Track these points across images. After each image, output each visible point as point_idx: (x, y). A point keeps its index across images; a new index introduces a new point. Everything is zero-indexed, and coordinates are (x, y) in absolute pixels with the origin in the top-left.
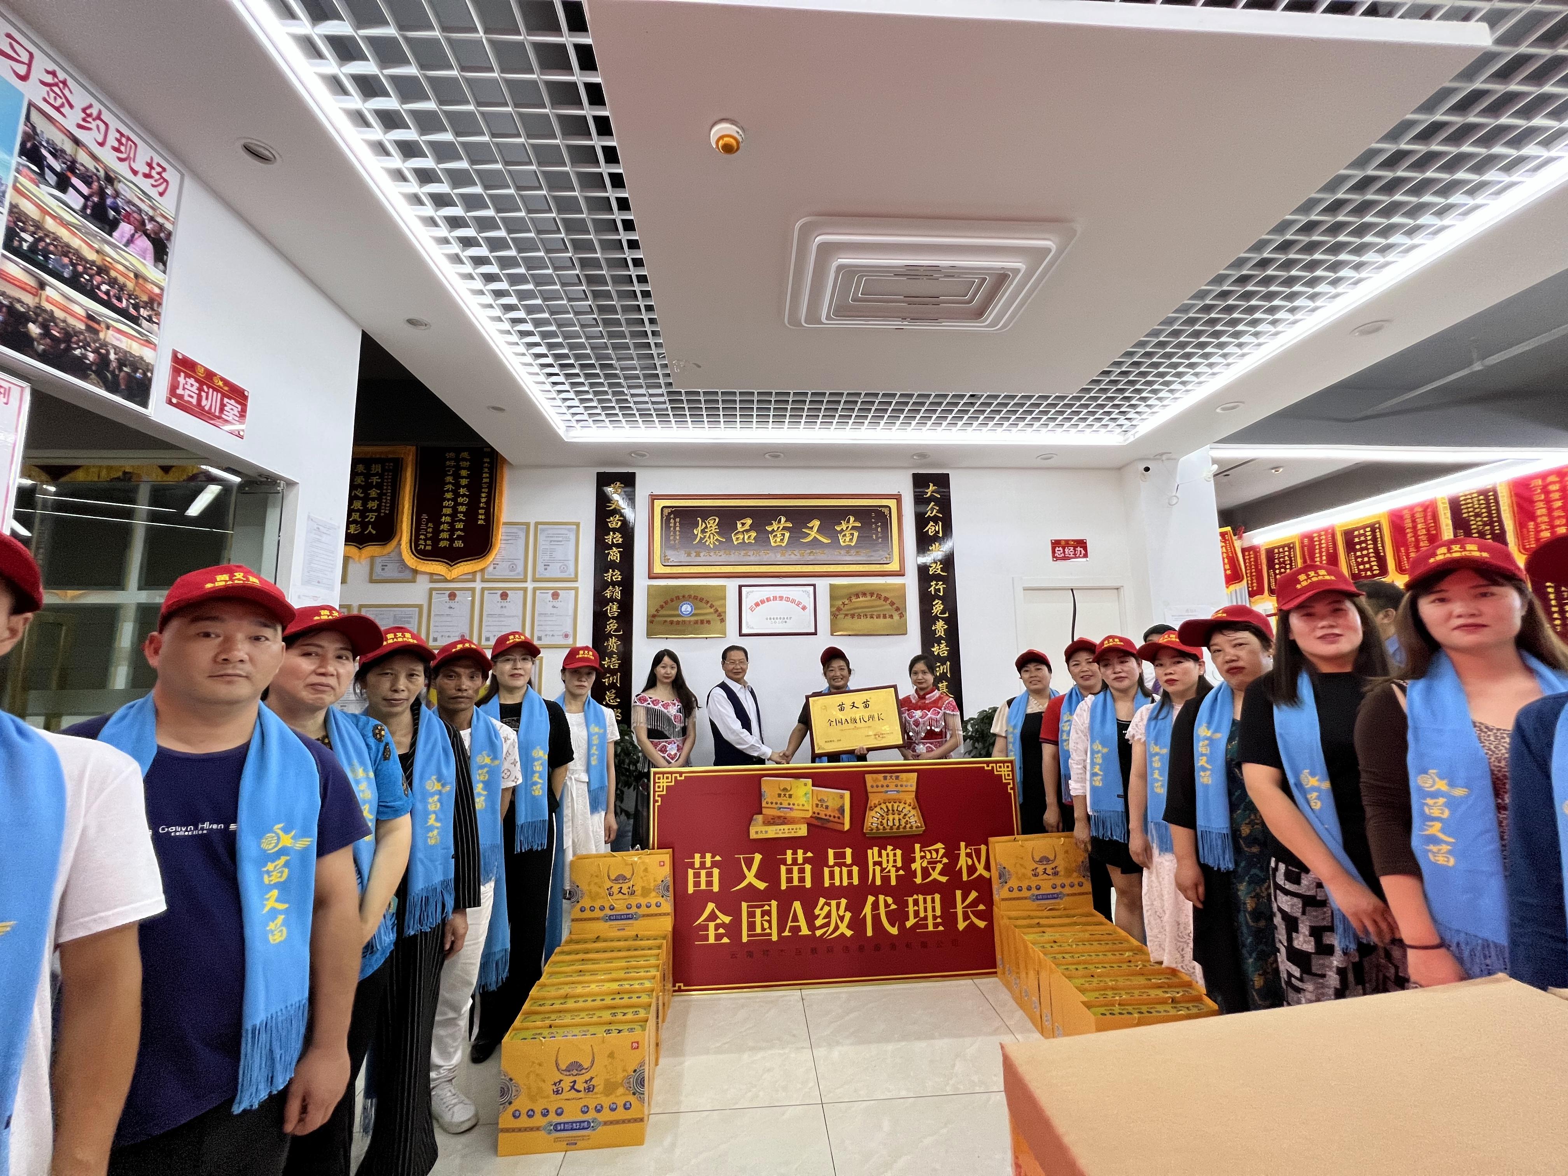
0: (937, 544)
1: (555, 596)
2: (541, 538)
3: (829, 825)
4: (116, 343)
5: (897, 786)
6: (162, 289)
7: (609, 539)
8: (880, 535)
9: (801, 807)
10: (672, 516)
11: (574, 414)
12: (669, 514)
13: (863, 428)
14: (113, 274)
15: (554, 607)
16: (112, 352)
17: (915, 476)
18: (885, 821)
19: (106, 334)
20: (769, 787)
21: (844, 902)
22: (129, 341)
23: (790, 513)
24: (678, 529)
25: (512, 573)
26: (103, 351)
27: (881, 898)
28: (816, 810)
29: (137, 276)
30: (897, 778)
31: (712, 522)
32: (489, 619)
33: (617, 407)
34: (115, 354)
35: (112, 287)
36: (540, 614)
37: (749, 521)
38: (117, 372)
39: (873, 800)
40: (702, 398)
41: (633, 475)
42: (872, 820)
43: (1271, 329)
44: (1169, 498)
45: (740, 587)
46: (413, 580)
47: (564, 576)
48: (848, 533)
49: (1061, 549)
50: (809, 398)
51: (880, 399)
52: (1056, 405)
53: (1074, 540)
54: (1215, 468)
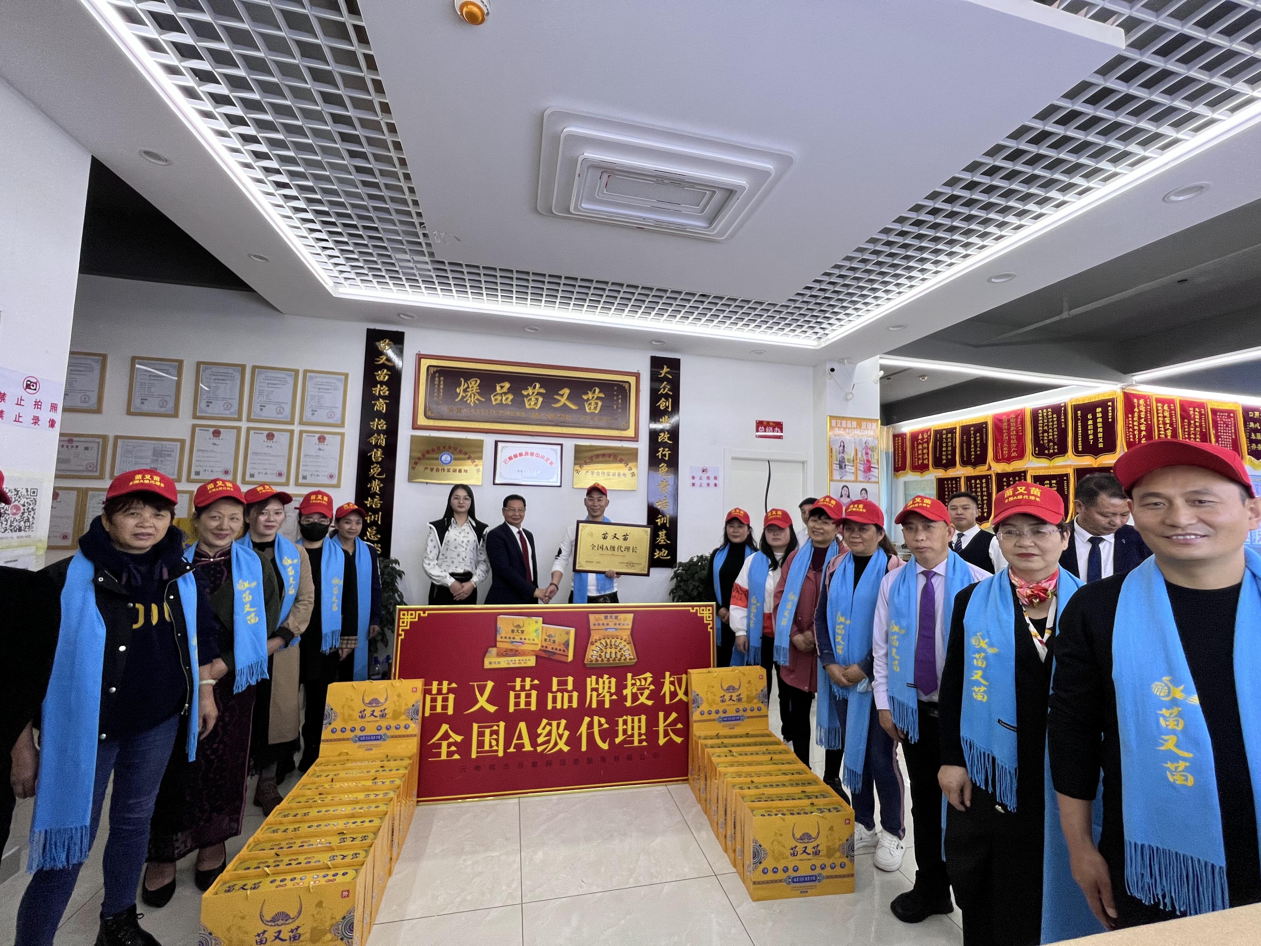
0: (666, 417)
1: (322, 439)
2: (310, 385)
3: (555, 657)
5: (615, 624)
7: (377, 391)
8: (620, 406)
10: (437, 375)
11: (342, 272)
12: (435, 373)
13: (610, 313)
15: (320, 449)
17: (653, 358)
18: (603, 654)
20: (505, 625)
23: (545, 381)
24: (442, 386)
25: (279, 416)
27: (596, 718)
28: (545, 644)
31: (473, 383)
32: (255, 457)
33: (383, 269)
36: (306, 456)
37: (507, 385)
39: (595, 636)
40: (465, 270)
41: (402, 334)
42: (592, 653)
43: (933, 268)
44: (847, 394)
45: (496, 443)
46: (175, 415)
47: (331, 421)
48: (593, 402)
49: (763, 428)
50: (563, 281)
51: (625, 289)
52: (768, 310)
53: (774, 422)
54: (882, 373)
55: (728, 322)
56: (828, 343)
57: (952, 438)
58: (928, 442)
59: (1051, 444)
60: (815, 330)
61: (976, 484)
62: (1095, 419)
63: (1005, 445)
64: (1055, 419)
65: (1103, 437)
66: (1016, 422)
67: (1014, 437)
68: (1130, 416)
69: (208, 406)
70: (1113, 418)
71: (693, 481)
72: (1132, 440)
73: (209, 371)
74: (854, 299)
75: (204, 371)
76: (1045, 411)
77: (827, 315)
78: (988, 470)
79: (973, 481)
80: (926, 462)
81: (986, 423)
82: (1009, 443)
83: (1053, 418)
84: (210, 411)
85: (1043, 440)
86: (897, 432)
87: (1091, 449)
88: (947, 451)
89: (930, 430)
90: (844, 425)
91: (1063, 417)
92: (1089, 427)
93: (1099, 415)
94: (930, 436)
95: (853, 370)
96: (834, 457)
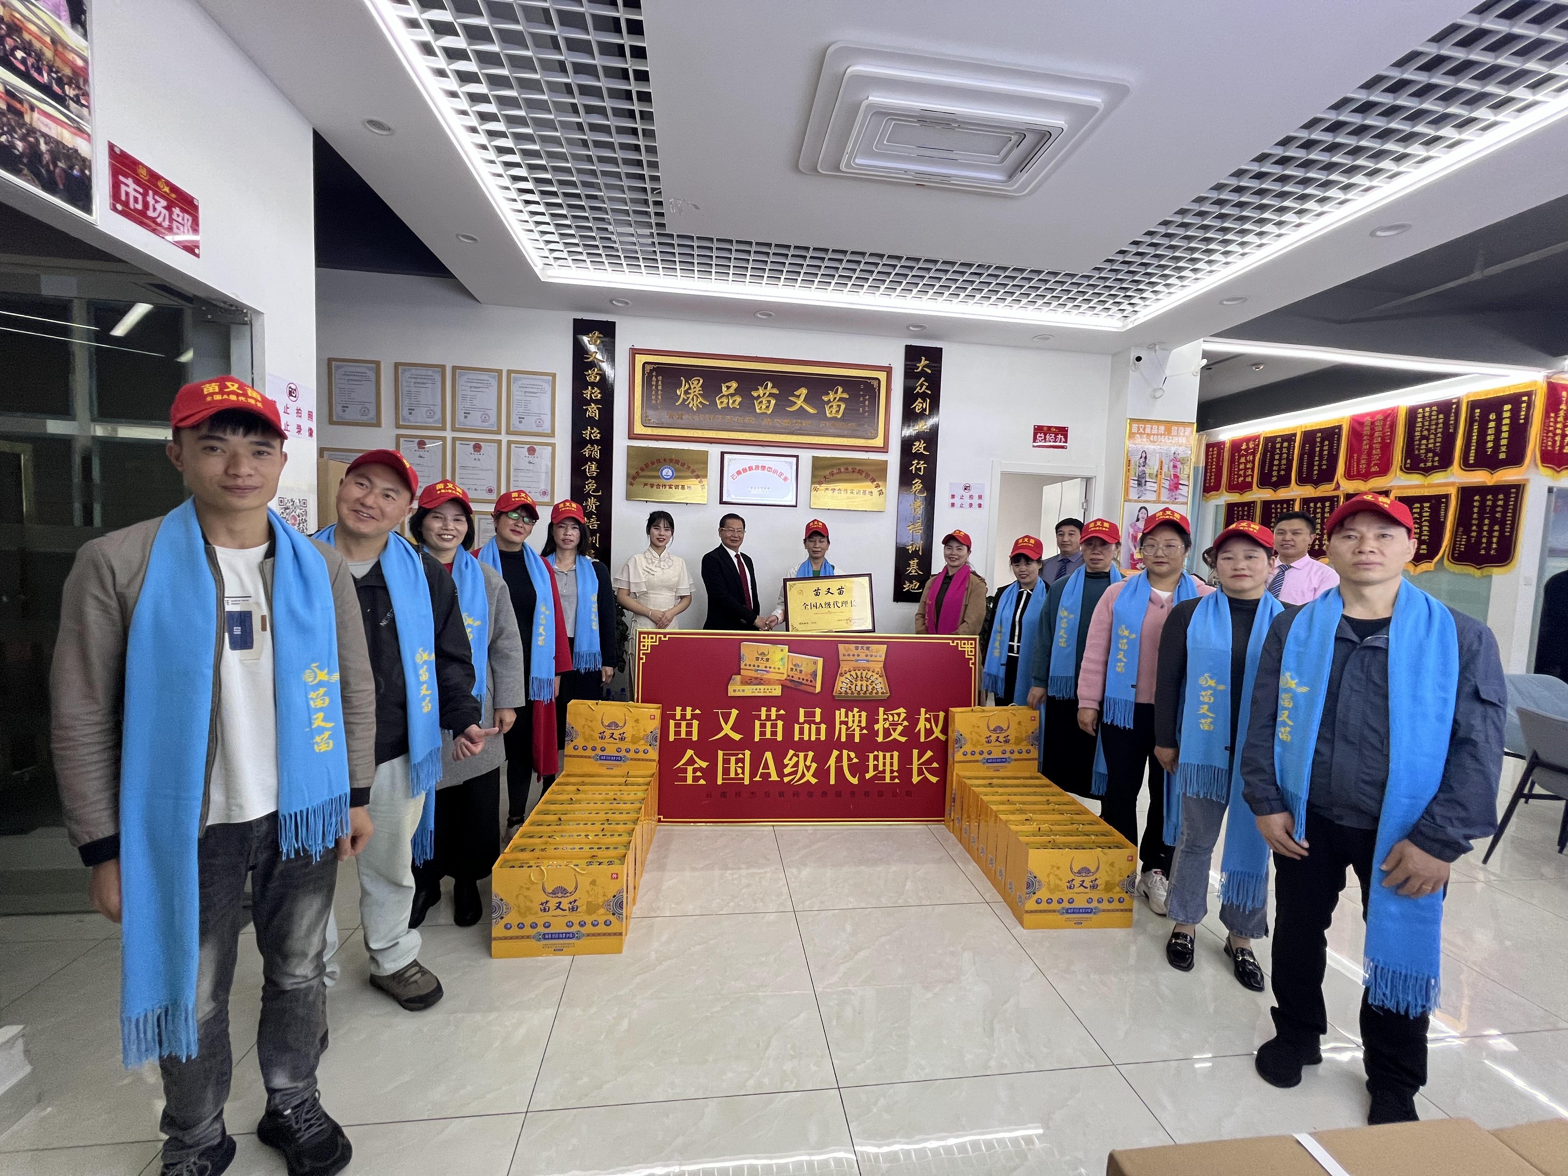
0: (923, 419)
1: (532, 451)
2: (514, 387)
3: (802, 687)
4: (44, 130)
5: (867, 656)
6: (85, 60)
7: (587, 394)
8: (867, 409)
9: (777, 670)
10: (654, 374)
11: (553, 250)
12: (651, 371)
13: (862, 292)
14: (27, 36)
15: (530, 462)
16: (42, 141)
17: (908, 348)
18: (853, 687)
19: (31, 118)
20: (749, 652)
21: (811, 754)
22: (59, 127)
23: (778, 379)
24: (660, 388)
25: (486, 424)
26: (32, 139)
27: (845, 752)
28: (791, 674)
29: (53, 41)
30: (868, 648)
31: (696, 383)
32: (463, 471)
33: (600, 246)
34: (46, 143)
35: (29, 55)
36: (517, 470)
37: (734, 385)
38: (51, 167)
39: (844, 667)
40: (695, 244)
41: (612, 325)
42: (842, 685)
43: (1296, 219)
44: (1155, 390)
45: (723, 454)
46: (378, 424)
47: (540, 430)
48: (835, 404)
49: (1042, 435)
50: (811, 253)
51: (885, 261)
52: (1063, 283)
53: (1056, 428)
54: (1205, 362)
55: (1009, 299)
56: (1136, 324)
57: (1288, 448)
58: (1254, 454)
59: (1430, 455)
60: (1121, 307)
61: (1315, 507)
62: (1499, 419)
63: (1364, 457)
64: (1441, 421)
65: (1508, 446)
66: (1384, 425)
67: (1378, 446)
68: (1552, 415)
69: (410, 413)
70: (1527, 418)
71: (953, 501)
72: (1549, 448)
73: (408, 374)
74: (1181, 264)
75: (403, 373)
76: (1427, 409)
77: (1141, 287)
78: (1335, 490)
79: (1312, 505)
80: (1249, 479)
81: (1340, 427)
82: (1370, 454)
83: (1438, 419)
84: (413, 420)
85: (1419, 450)
86: (1213, 440)
87: (1489, 462)
88: (1279, 465)
89: (1258, 437)
90: (1148, 431)
91: (1452, 418)
92: (1490, 431)
93: (1506, 415)
94: (1258, 445)
95: (1166, 358)
96: (1132, 472)
